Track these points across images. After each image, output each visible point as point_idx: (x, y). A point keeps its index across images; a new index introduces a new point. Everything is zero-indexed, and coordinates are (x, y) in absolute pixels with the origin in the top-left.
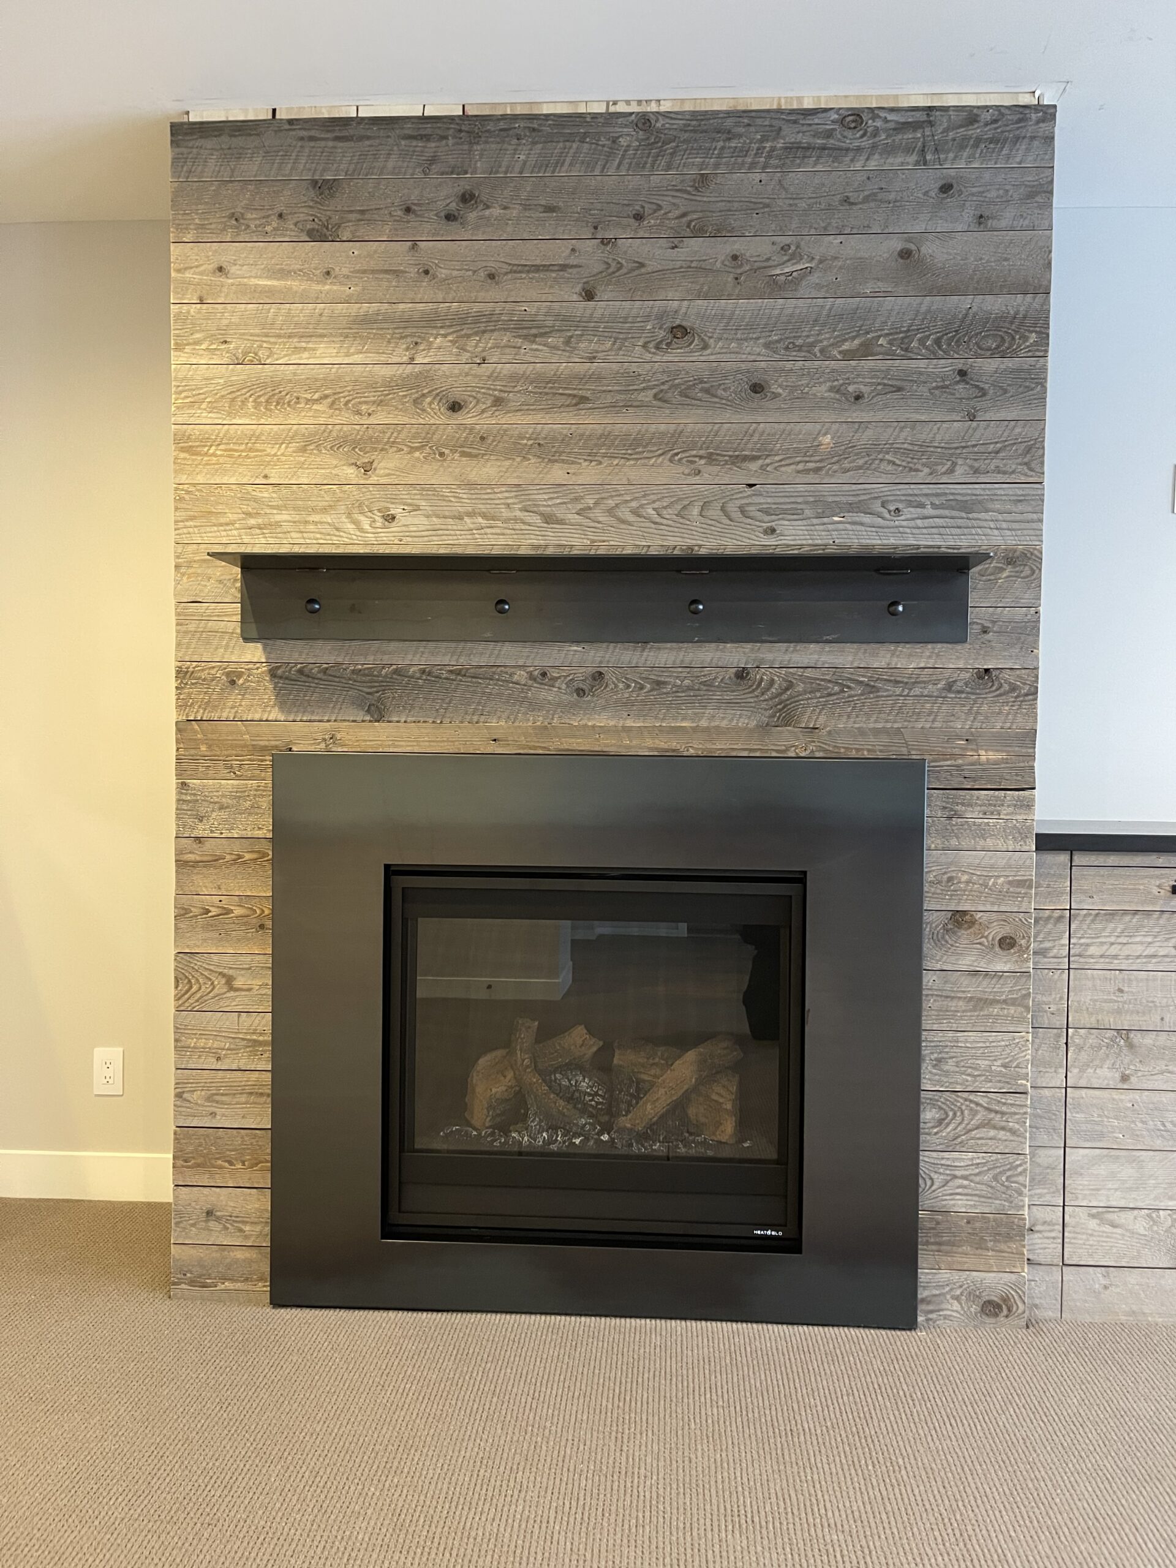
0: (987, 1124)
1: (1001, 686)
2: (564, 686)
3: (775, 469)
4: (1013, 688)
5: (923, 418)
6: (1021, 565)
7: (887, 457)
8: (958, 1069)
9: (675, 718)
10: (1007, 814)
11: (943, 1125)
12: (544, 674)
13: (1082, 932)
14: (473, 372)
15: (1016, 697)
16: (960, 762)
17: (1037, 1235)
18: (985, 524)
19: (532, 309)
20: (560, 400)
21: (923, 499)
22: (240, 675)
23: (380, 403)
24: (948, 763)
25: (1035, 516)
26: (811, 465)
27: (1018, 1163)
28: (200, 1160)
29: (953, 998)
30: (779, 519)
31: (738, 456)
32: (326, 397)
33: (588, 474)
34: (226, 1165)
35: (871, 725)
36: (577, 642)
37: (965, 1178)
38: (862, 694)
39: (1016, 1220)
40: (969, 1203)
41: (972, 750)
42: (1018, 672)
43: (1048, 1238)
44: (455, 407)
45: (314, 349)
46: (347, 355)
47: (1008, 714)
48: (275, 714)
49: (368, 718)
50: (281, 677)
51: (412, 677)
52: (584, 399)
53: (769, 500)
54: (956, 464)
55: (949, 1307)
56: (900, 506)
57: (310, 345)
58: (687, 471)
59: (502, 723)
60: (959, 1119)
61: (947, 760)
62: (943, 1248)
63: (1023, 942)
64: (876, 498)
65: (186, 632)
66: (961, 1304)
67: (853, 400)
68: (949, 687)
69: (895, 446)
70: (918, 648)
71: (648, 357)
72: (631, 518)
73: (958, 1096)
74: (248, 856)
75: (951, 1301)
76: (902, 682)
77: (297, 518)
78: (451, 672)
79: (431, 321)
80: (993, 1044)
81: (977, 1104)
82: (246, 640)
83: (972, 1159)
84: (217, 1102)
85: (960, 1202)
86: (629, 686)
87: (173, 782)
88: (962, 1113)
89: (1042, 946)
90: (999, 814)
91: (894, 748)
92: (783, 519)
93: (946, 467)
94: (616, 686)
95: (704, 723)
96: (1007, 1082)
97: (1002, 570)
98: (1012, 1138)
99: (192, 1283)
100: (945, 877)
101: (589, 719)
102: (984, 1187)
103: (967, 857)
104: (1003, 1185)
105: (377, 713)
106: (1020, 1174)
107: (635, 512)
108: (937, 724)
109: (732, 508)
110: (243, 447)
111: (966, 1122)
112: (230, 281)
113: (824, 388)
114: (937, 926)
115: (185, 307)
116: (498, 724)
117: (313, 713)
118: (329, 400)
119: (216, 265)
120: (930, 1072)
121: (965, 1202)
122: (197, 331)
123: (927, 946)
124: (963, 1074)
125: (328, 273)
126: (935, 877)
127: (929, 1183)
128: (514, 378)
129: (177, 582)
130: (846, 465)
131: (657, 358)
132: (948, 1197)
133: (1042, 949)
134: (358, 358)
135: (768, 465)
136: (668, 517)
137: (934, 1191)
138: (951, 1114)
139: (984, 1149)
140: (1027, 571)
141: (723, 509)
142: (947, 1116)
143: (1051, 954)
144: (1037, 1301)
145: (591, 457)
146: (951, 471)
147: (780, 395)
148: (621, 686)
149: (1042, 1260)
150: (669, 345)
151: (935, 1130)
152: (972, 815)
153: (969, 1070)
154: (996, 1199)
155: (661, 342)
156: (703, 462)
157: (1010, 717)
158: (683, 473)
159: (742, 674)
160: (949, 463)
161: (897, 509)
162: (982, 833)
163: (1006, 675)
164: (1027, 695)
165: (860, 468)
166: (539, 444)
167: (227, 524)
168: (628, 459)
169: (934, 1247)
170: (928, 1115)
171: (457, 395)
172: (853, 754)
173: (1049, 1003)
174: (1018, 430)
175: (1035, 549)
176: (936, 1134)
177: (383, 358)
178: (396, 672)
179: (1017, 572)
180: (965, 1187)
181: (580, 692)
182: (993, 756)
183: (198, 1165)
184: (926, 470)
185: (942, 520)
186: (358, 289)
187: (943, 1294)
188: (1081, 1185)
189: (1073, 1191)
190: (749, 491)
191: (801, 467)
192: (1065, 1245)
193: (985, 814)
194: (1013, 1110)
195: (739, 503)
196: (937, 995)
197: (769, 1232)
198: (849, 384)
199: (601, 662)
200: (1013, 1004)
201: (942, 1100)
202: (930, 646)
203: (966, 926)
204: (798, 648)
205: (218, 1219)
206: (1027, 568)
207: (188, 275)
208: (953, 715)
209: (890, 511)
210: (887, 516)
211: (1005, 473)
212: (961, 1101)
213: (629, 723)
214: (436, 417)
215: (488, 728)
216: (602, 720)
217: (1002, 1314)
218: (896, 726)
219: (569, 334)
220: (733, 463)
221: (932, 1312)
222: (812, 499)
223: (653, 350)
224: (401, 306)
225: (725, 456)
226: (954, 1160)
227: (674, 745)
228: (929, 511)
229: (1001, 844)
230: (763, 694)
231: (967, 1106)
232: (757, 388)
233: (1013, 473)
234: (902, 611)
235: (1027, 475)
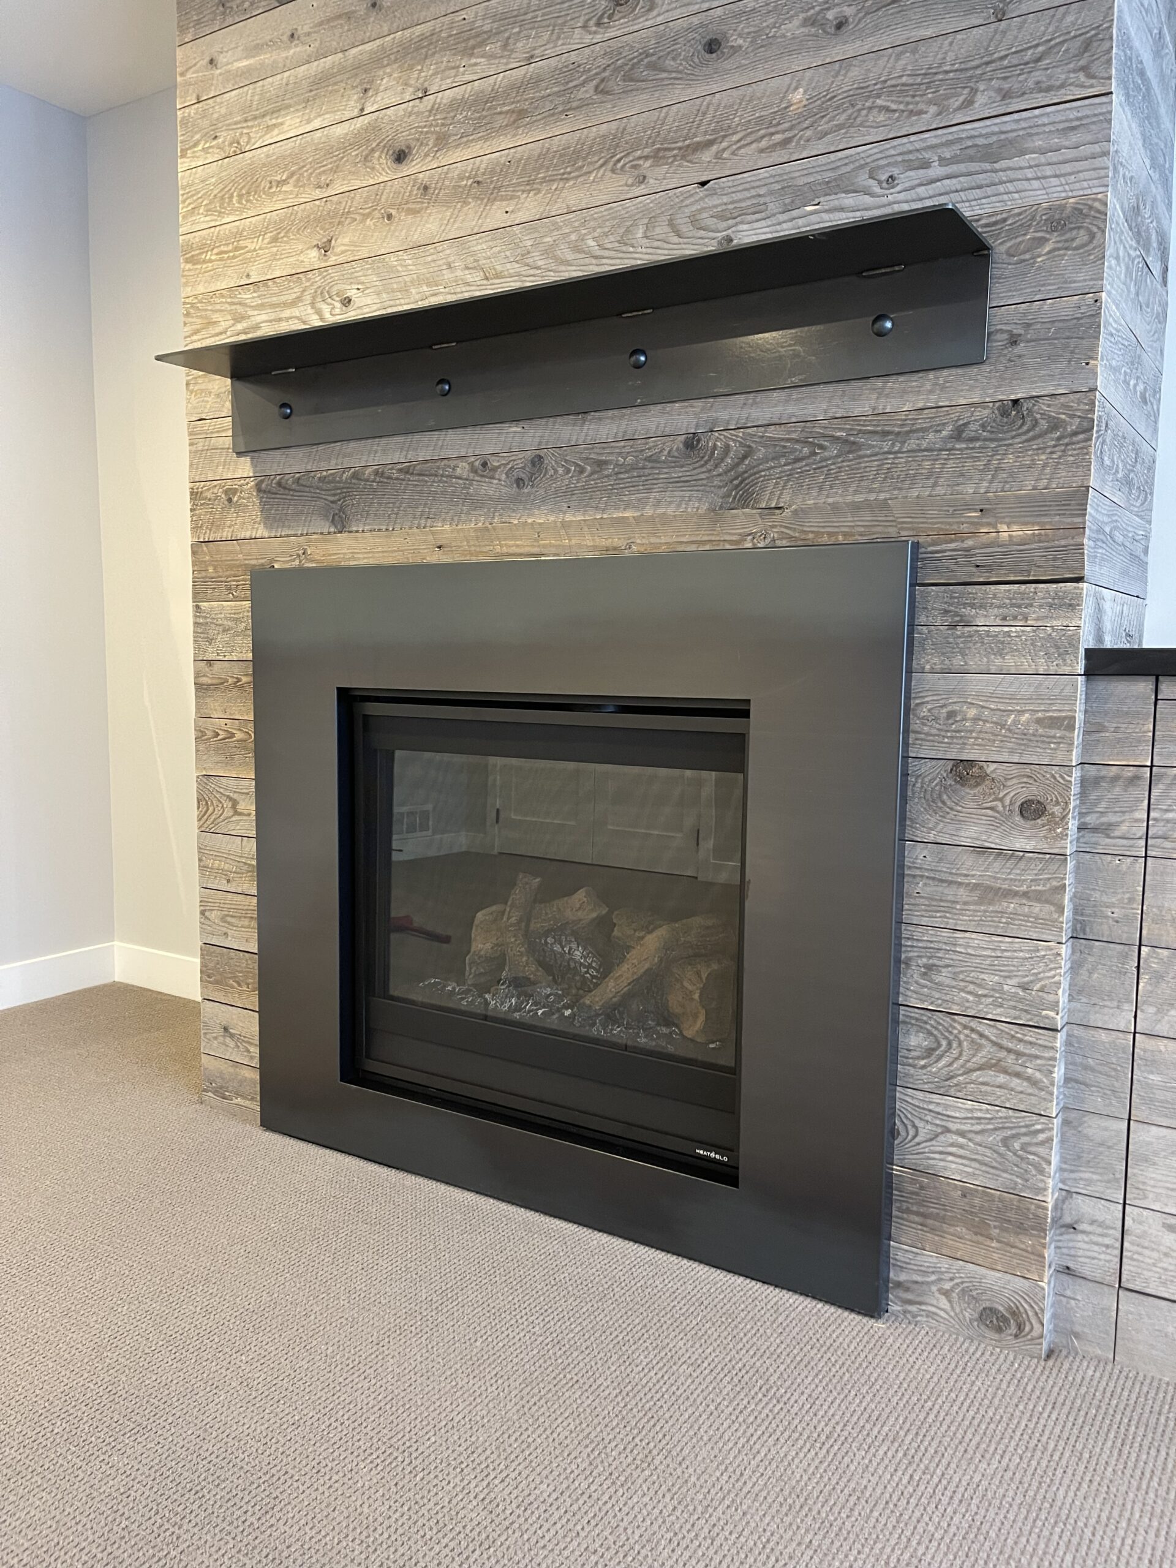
0: (994, 1065)
1: (1036, 423)
2: (503, 477)
3: (733, 153)
4: (1055, 425)
5: (929, 33)
6: (1072, 229)
7: (879, 102)
8: (954, 983)
9: (616, 508)
10: (1037, 619)
11: (933, 1058)
12: (485, 464)
13: (1169, 802)
14: (416, 109)
15: (1059, 439)
16: (970, 543)
17: (1080, 1237)
18: (1019, 174)
19: (469, 14)
20: (501, 121)
21: (927, 155)
22: (235, 491)
23: (335, 170)
24: (953, 546)
25: (1096, 148)
26: (778, 138)
27: (1039, 1127)
28: (218, 977)
29: (951, 883)
30: (736, 224)
31: (688, 146)
32: (292, 174)
33: (529, 207)
34: (235, 985)
35: (849, 499)
36: (516, 420)
37: (962, 1134)
38: (837, 456)
39: (1033, 1207)
40: (967, 1169)
41: (989, 524)
42: (1063, 399)
43: (1097, 1244)
44: (400, 157)
45: (282, 124)
46: (309, 121)
47: (1045, 466)
48: (262, 531)
49: (332, 530)
50: (265, 492)
51: (367, 480)
52: (521, 114)
53: (725, 199)
54: (977, 91)
55: (935, 1302)
56: (895, 171)
57: (280, 120)
58: (630, 181)
59: (447, 527)
60: (955, 1052)
61: (952, 541)
62: (929, 1222)
63: (1057, 810)
64: (862, 167)
65: (196, 452)
66: (950, 1301)
67: (832, 31)
68: (958, 434)
69: (889, 83)
70: (914, 381)
71: (588, 39)
72: (570, 256)
73: (954, 1020)
74: (244, 679)
75: (937, 1295)
76: (889, 433)
77: (273, 316)
78: (400, 470)
79: (378, 61)
80: (1006, 954)
81: (982, 1035)
82: (239, 454)
83: (971, 1111)
84: (229, 923)
85: (954, 1166)
86: (568, 471)
87: (190, 604)
88: (960, 1044)
89: (1104, 820)
90: (1026, 619)
91: (879, 529)
92: (742, 223)
93: (961, 99)
94: (556, 471)
95: (649, 511)
96: (1026, 1011)
97: (1042, 241)
98: (1030, 1091)
99: (215, 1092)
100: (944, 710)
101: (529, 515)
102: (988, 1152)
103: (977, 684)
104: (1015, 1154)
105: (341, 522)
106: (1042, 1143)
107: (576, 249)
108: (939, 490)
109: (681, 221)
110: (230, 247)
111: (964, 1058)
112: (218, 71)
113: (796, 22)
114: (931, 781)
115: (187, 110)
116: (444, 529)
117: (289, 527)
118: (295, 178)
119: (208, 59)
120: (917, 982)
121: (961, 1167)
122: (196, 133)
123: (915, 807)
124: (962, 990)
125: (292, 35)
126: (929, 710)
127: (912, 1132)
128: (456, 106)
129: (189, 401)
130: (823, 126)
131: (598, 38)
132: (937, 1156)
133: (1103, 824)
134: (316, 124)
135: (724, 150)
136: (609, 246)
137: (918, 1144)
138: (944, 1043)
139: (990, 1099)
140: (1082, 237)
141: (671, 224)
142: (939, 1045)
143: (1117, 833)
144: (1078, 1328)
145: (530, 185)
146: (969, 103)
147: (740, 47)
148: (561, 471)
149: (1086, 1271)
150: (610, 17)
151: (922, 1063)
152: (985, 621)
153: (971, 987)
154: (1005, 1171)
155: (602, 17)
156: (648, 164)
157: (1048, 470)
158: (626, 185)
159: (692, 443)
160: (966, 91)
161: (891, 177)
162: (1000, 646)
163: (1043, 406)
164: (1075, 433)
165: (840, 127)
166: (478, 182)
167: (221, 333)
168: (567, 179)
169: (917, 1219)
170: (914, 1040)
171: (400, 144)
172: (825, 539)
173: (1113, 905)
175: (1095, 200)
176: (923, 1067)
177: (338, 117)
178: (355, 476)
179: (1066, 241)
180: (961, 1147)
181: (519, 482)
182: (1018, 532)
183: (217, 982)
184: (933, 109)
185: (954, 181)
186: (317, 44)
187: (928, 1283)
188: (1151, 1178)
189: (1141, 1186)
190: (702, 192)
191: (764, 143)
192: (1124, 1260)
193: (1004, 619)
194: (1034, 1051)
195: (688, 211)
196: (928, 877)
197: (713, 1155)
198: (828, 9)
199: (540, 443)
200: (1038, 900)
201: (932, 1022)
202: (931, 375)
203: (973, 782)
204: (758, 400)
205: (232, 1036)
206: (1082, 232)
207: (189, 75)
208: (962, 475)
209: (880, 182)
210: (877, 190)
211: (1049, 89)
212: (959, 1027)
213: (569, 517)
214: (384, 172)
215: (433, 533)
216: (540, 517)
217: (1010, 1332)
218: (882, 496)
219: (506, 35)
220: (683, 157)
221: (911, 1302)
222: (777, 187)
223: (594, 29)
224: (354, 51)
225: (674, 149)
226: (947, 1107)
227: (615, 542)
228: (936, 171)
229: (1026, 665)
230: (716, 466)
231: (967, 1036)
232: (712, 46)
233: (1062, 86)
234: (891, 330)
235: (1082, 86)
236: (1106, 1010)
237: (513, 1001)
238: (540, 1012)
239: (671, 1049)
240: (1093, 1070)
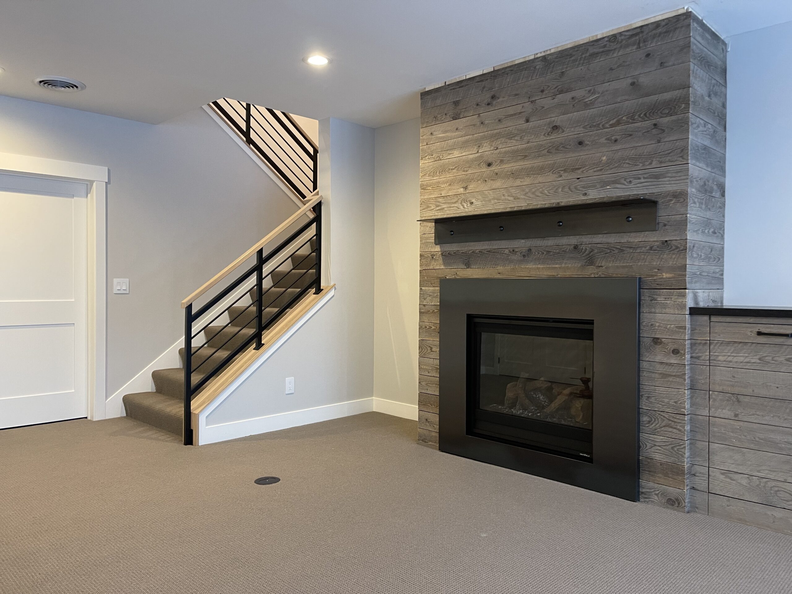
0: (668, 426)
1: (672, 247)
2: (519, 254)
3: (586, 171)
4: (677, 248)
5: (640, 145)
6: (679, 198)
7: (627, 162)
8: (656, 402)
9: (554, 264)
10: (674, 299)
11: (650, 424)
12: (513, 251)
13: (715, 350)
14: (494, 153)
15: (678, 251)
16: (655, 278)
17: (697, 478)
18: (664, 183)
19: (510, 128)
20: (519, 158)
21: (640, 176)
22: (434, 255)
23: (469, 167)
24: (650, 278)
25: (685, 177)
26: (599, 169)
27: (681, 443)
28: (424, 403)
29: (654, 372)
30: (588, 190)
31: (574, 168)
32: (456, 167)
33: (527, 181)
34: (430, 405)
35: (621, 265)
36: (523, 239)
37: (659, 446)
38: (618, 253)
39: (681, 467)
40: (661, 457)
41: (660, 273)
42: (678, 241)
43: (702, 480)
44: (489, 165)
45: (453, 153)
46: (461, 153)
47: (675, 258)
48: (442, 267)
49: (465, 267)
50: (444, 256)
51: (477, 254)
52: (526, 156)
53: (585, 183)
54: (653, 161)
55: (653, 498)
56: (631, 180)
57: (452, 152)
58: (557, 176)
59: (501, 268)
60: (657, 422)
61: (650, 277)
62: (651, 473)
63: (682, 352)
64: (622, 178)
65: (422, 243)
66: (658, 497)
67: (613, 142)
68: (651, 248)
69: (629, 157)
70: (638, 234)
71: (545, 138)
72: (540, 195)
73: (656, 413)
74: (436, 311)
75: (654, 495)
76: (632, 247)
77: (448, 206)
78: (487, 251)
79: (484, 138)
80: (670, 393)
81: (664, 417)
82: (436, 244)
83: (662, 439)
84: (428, 386)
85: (657, 456)
86: (539, 253)
87: (419, 288)
88: (658, 420)
89: (698, 355)
90: (671, 299)
91: (630, 273)
92: (589, 189)
93: (649, 162)
94: (535, 253)
95: (563, 265)
96: (676, 409)
97: (671, 200)
98: (678, 433)
99: (422, 441)
100: (650, 324)
101: (527, 266)
102: (667, 451)
103: (659, 316)
104: (675, 452)
105: (468, 265)
106: (682, 448)
107: (541, 193)
108: (646, 263)
109: (572, 187)
110: (436, 186)
111: (659, 424)
112: (433, 137)
113: (604, 139)
114: (647, 343)
115: (423, 147)
116: (500, 268)
117: (451, 266)
118: (457, 168)
119: (430, 133)
120: (645, 402)
121: (660, 456)
122: (426, 153)
123: (643, 350)
124: (658, 404)
125: (457, 129)
126: (646, 323)
127: (645, 446)
128: (506, 152)
129: (420, 228)
130: (611, 167)
131: (548, 138)
132: (653, 453)
133: (697, 356)
134: (464, 154)
135: (584, 170)
136: (551, 193)
137: (647, 450)
138: (653, 419)
139: (668, 436)
140: (682, 200)
141: (569, 188)
142: (652, 420)
143: (701, 359)
144: (697, 506)
145: (528, 175)
146: (651, 164)
147: (588, 144)
148: (537, 253)
149: (699, 489)
150: (551, 133)
151: (647, 425)
152: (660, 299)
153: (660, 403)
154: (673, 457)
155: (549, 132)
156: (562, 172)
157: (676, 259)
158: (556, 177)
159: (576, 247)
160: (650, 160)
161: (630, 181)
162: (665, 306)
163: (674, 242)
164: (682, 250)
165: (616, 167)
166: (513, 173)
167: (432, 210)
168: (539, 175)
169: (647, 472)
170: (645, 419)
171: (490, 161)
172: (614, 275)
173: (701, 379)
174: (678, 144)
175: (685, 191)
176: (648, 427)
177: (470, 152)
178: (473, 252)
179: (678, 201)
180: (660, 450)
181: (524, 256)
182: (668, 275)
183: (424, 405)
184: (641, 165)
185: (647, 183)
186: (465, 132)
187: (651, 492)
188: (716, 459)
189: (713, 461)
190: (578, 181)
191: (595, 170)
192: (709, 484)
193: (665, 299)
194: (679, 421)
195: (574, 185)
196: (647, 371)
197: (585, 455)
198: (612, 136)
199: (530, 245)
200: (678, 377)
201: (650, 413)
202: (643, 233)
203: (658, 344)
204: (595, 237)
205: (429, 422)
206: (682, 199)
207: (424, 137)
208: (652, 260)
209: (627, 182)
210: (627, 184)
211: (672, 161)
212: (657, 415)
213: (539, 266)
214: (485, 169)
215: (497, 269)
216: (530, 266)
217: (676, 505)
218: (631, 264)
219: (521, 135)
220: (572, 171)
221: (646, 498)
222: (599, 181)
223: (547, 136)
224: (475, 135)
225: (570, 169)
226: (655, 438)
227: (554, 274)
228: (643, 180)
229: (672, 311)
230: (583, 254)
231: (660, 417)
232: (580, 143)
233: (676, 161)
234: (632, 220)
235: (681, 161)
236: (701, 410)
237: (521, 411)
238: (530, 414)
239: (572, 425)
240: (698, 427)
